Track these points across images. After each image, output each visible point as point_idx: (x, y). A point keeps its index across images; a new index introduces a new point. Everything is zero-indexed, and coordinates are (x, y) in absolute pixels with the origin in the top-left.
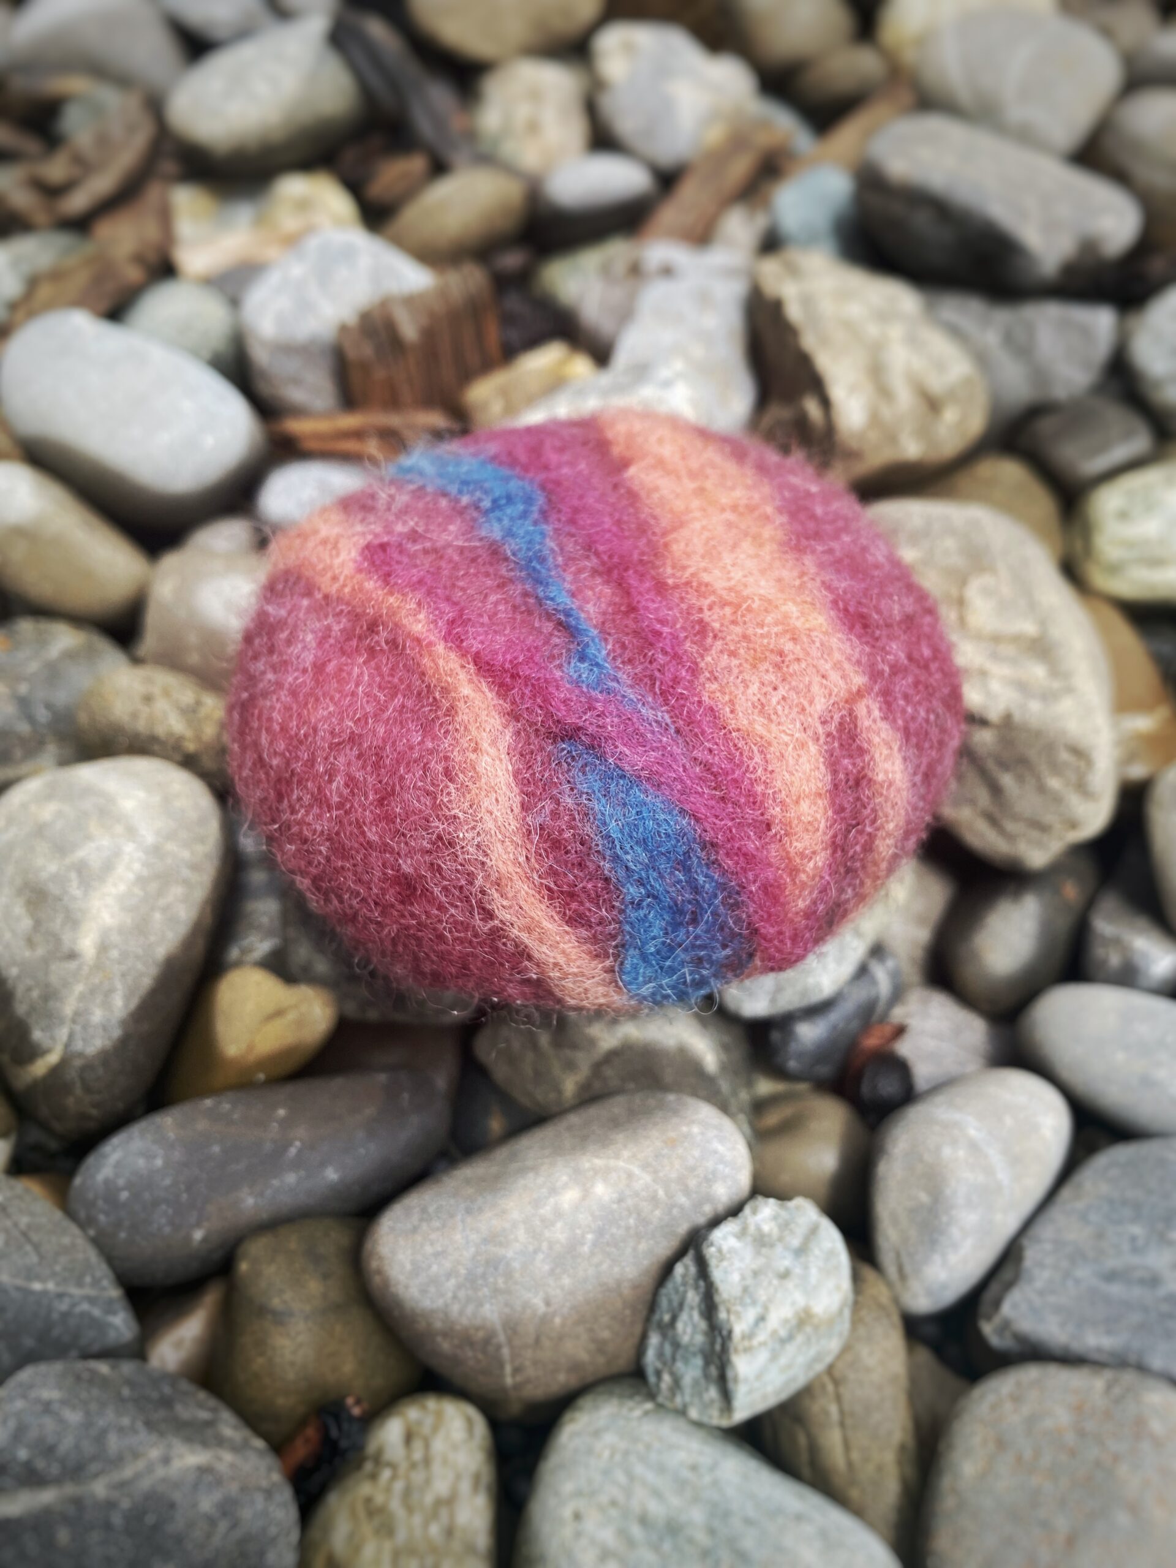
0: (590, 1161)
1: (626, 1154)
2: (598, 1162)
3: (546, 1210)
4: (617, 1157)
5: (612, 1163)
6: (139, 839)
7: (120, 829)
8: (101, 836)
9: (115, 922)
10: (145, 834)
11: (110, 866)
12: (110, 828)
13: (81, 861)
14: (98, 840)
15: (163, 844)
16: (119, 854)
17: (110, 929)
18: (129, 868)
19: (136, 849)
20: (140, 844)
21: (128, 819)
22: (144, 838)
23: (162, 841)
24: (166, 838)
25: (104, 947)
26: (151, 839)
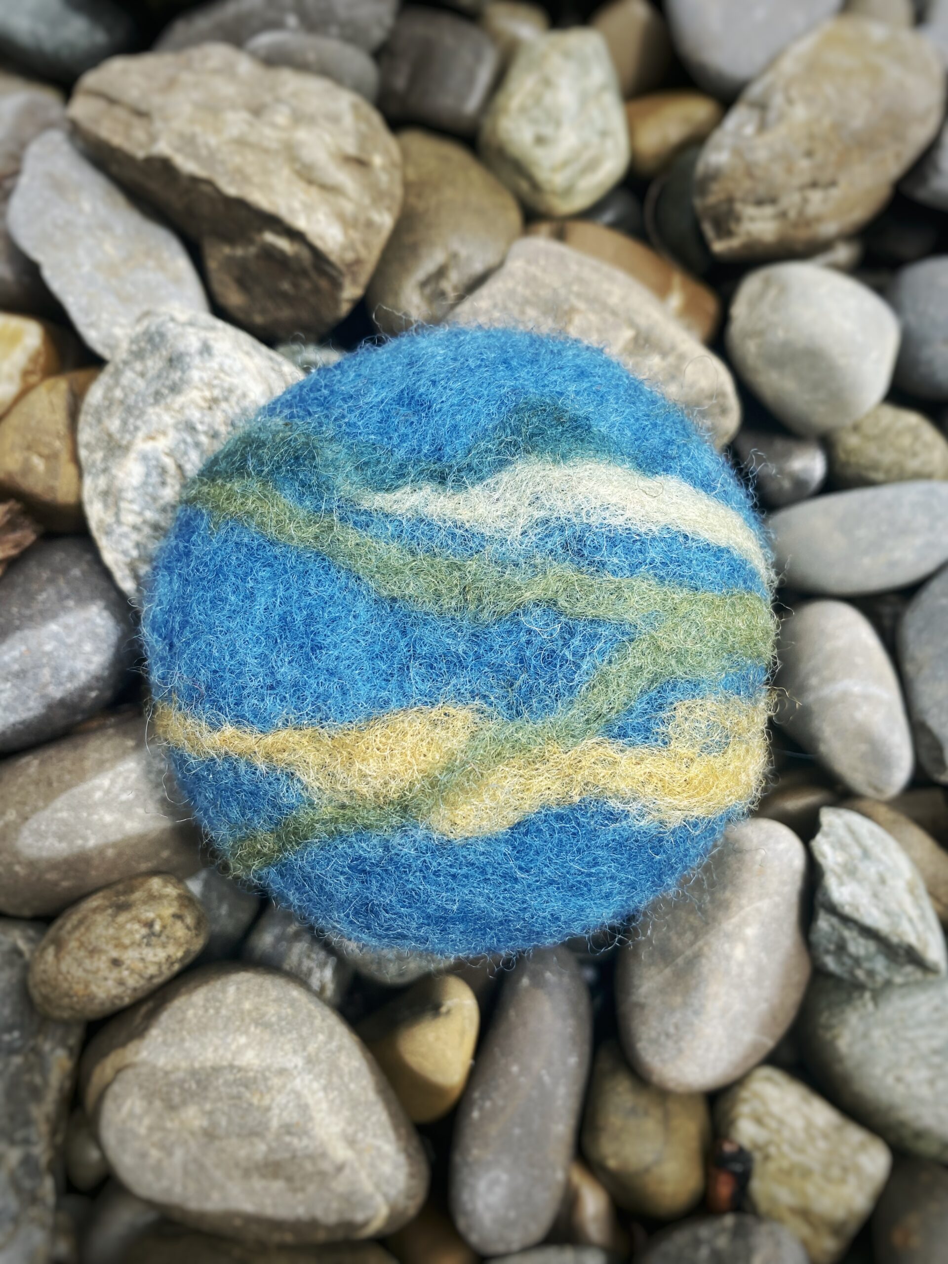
0: (729, 925)
1: (744, 902)
2: (735, 920)
3: (735, 970)
4: (741, 908)
5: (742, 913)
6: (295, 1073)
7: (276, 1082)
8: (273, 1099)
9: (342, 1124)
10: (292, 1065)
11: (304, 1108)
12: (269, 1089)
13: (281, 1127)
14: (274, 1105)
15: (309, 1055)
16: (298, 1095)
17: (344, 1131)
18: (314, 1093)
19: (302, 1080)
20: (299, 1073)
21: (268, 1068)
22: (296, 1067)
23: (305, 1054)
24: (304, 1048)
25: (351, 1142)
26: (299, 1061)
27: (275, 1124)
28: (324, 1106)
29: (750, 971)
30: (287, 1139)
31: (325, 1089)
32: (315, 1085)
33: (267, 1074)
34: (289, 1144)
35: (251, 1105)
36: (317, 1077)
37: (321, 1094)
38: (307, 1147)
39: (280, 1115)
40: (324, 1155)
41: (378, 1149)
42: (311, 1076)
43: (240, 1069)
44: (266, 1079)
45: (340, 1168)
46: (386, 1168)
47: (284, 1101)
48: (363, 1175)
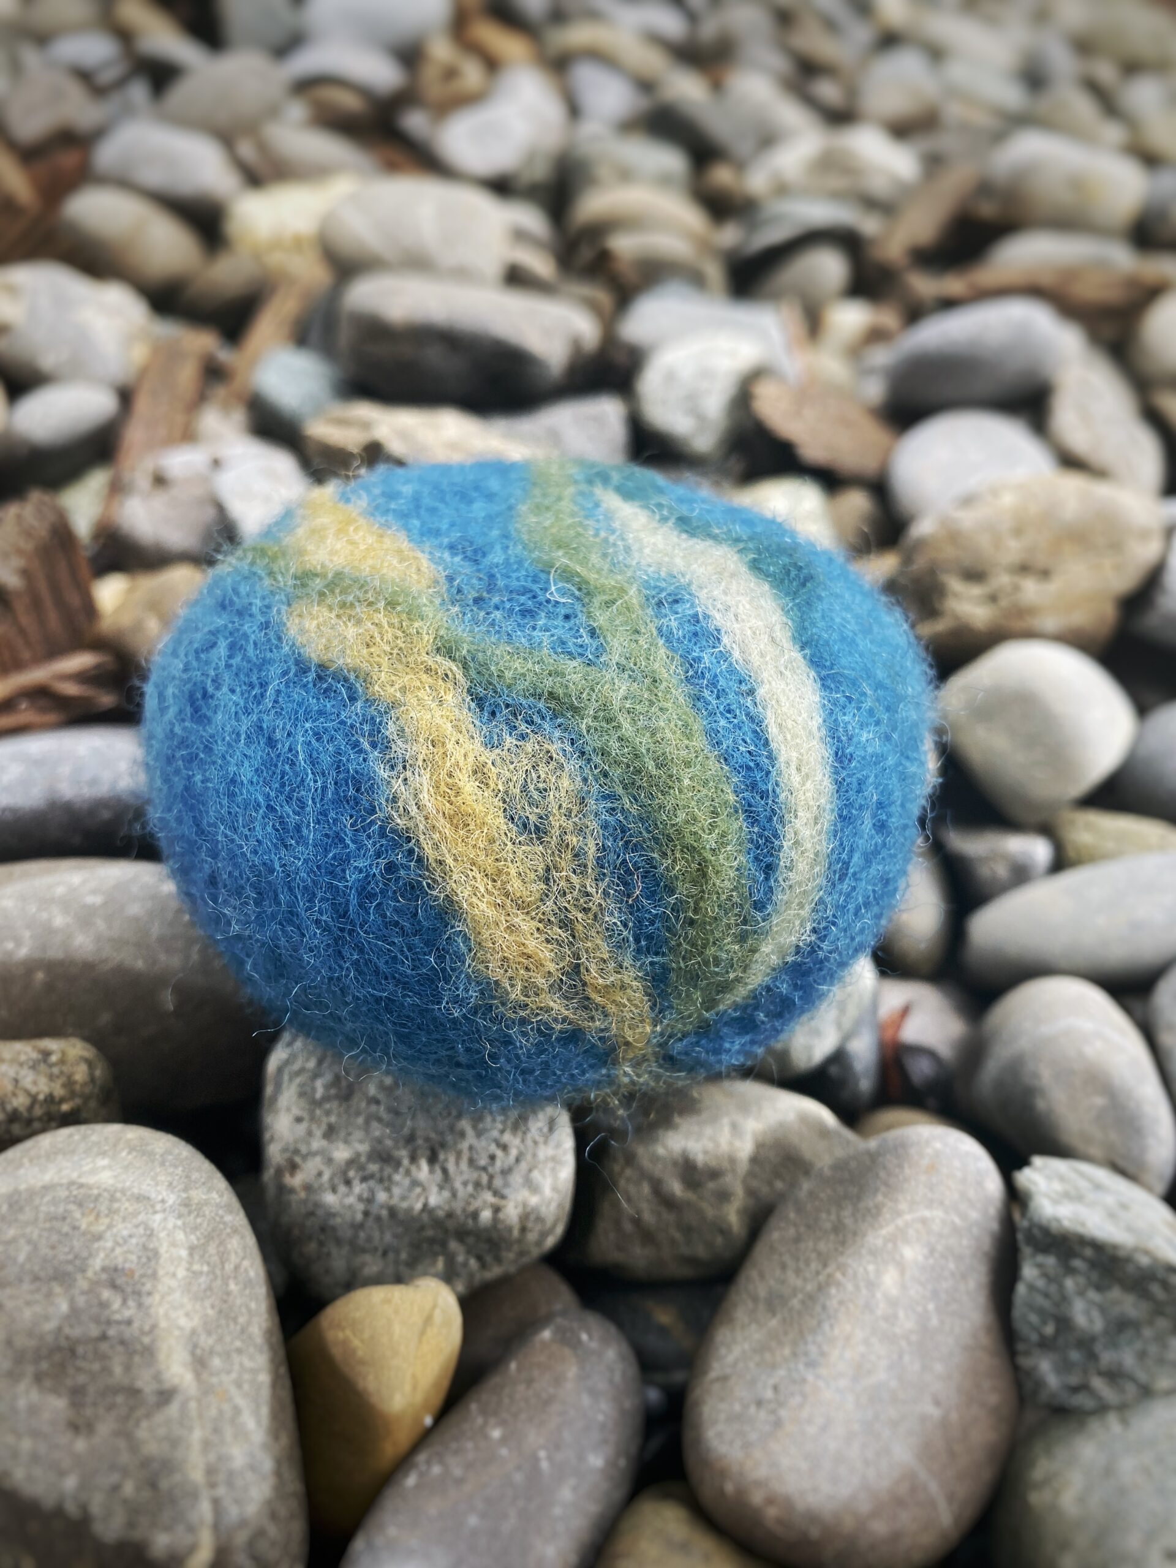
2: (885, 1232)
6: (158, 1207)
7: (126, 1206)
8: (110, 1227)
9: (196, 1321)
10: (160, 1198)
11: (151, 1255)
12: (111, 1212)
13: (104, 1269)
14: (108, 1234)
15: (188, 1198)
16: (151, 1234)
17: (194, 1332)
18: (174, 1244)
19: (165, 1219)
20: (164, 1211)
21: (123, 1191)
22: (163, 1201)
23: (184, 1195)
24: (186, 1190)
25: (199, 1362)
26: (172, 1199)
27: (97, 1263)
28: (181, 1273)
29: (906, 1323)
30: (106, 1294)
31: (192, 1249)
32: (180, 1236)
33: (118, 1195)
34: (104, 1305)
35: (75, 1228)
36: (186, 1229)
37: (184, 1253)
38: (129, 1322)
39: (113, 1250)
40: (149, 1353)
41: (237, 1411)
42: (179, 1223)
43: (81, 1186)
44: (113, 1199)
45: (166, 1396)
46: (238, 1455)
47: (125, 1233)
48: (197, 1435)
